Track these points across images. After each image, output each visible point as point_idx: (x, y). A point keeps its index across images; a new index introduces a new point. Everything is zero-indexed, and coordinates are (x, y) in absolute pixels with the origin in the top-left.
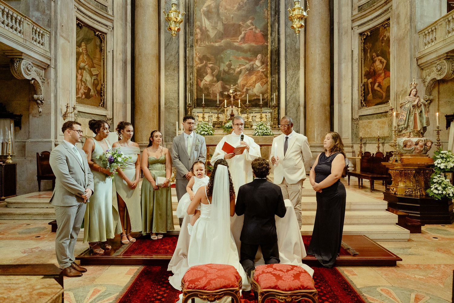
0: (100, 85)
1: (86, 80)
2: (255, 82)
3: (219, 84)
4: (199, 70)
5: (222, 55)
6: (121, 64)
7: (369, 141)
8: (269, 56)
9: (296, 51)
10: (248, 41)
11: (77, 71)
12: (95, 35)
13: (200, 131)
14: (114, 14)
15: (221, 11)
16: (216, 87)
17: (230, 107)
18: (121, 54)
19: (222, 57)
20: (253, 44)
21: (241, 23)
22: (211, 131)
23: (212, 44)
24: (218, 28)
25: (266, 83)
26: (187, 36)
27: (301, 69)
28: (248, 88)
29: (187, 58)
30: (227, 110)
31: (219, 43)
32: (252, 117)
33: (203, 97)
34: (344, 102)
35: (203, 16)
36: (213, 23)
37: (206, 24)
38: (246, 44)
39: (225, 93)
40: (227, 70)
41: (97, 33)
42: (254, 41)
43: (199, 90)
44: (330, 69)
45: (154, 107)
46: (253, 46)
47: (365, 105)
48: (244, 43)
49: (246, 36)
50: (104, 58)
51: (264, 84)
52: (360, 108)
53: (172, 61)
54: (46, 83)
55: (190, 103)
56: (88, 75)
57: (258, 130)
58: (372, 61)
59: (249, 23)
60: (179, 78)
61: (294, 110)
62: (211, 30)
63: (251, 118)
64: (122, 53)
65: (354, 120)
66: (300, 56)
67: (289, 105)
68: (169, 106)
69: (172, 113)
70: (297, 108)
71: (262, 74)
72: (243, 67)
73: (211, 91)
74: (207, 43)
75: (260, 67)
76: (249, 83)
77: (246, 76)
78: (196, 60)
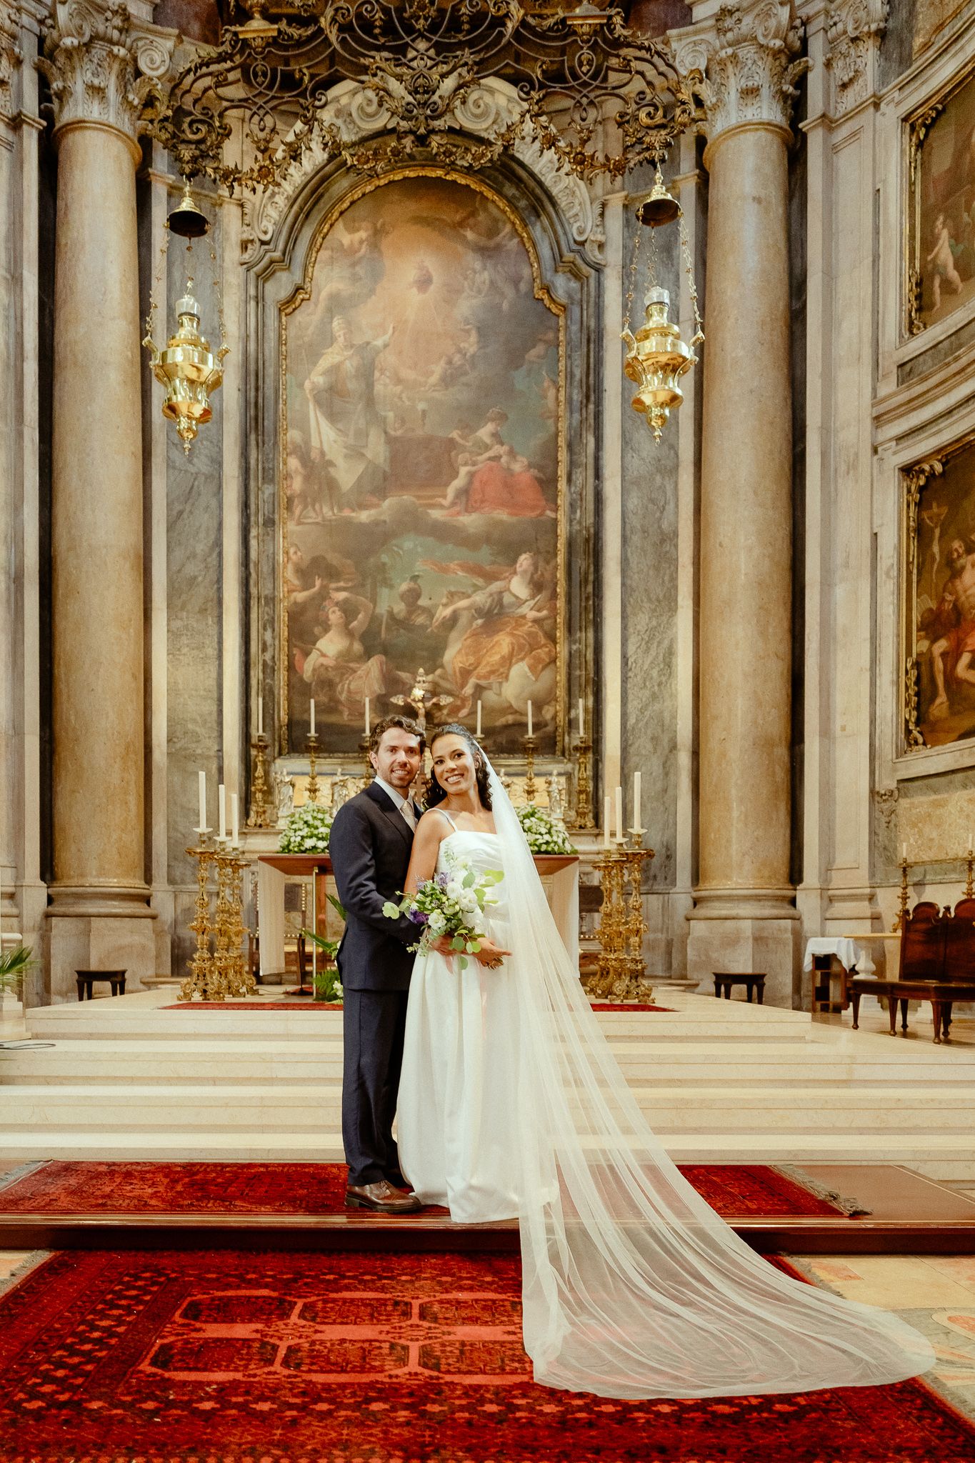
2: (508, 660)
3: (374, 666)
4: (295, 615)
5: (385, 558)
7: (936, 873)
8: (561, 559)
9: (663, 541)
10: (482, 502)
13: (299, 839)
15: (378, 389)
16: (361, 677)
19: (384, 564)
20: (503, 515)
21: (455, 434)
23: (347, 513)
24: (369, 455)
25: (550, 663)
26: (252, 484)
27: (680, 610)
28: (482, 682)
29: (252, 566)
31: (373, 511)
33: (309, 714)
34: (843, 729)
35: (311, 406)
36: (351, 433)
37: (324, 438)
38: (474, 516)
39: (394, 700)
40: (402, 615)
42: (503, 504)
43: (298, 688)
44: (789, 605)
46: (501, 522)
47: (921, 740)
48: (467, 510)
49: (476, 484)
51: (545, 666)
52: (900, 753)
53: (195, 577)
55: (261, 732)
58: (948, 573)
59: (484, 432)
60: (220, 642)
61: (655, 764)
62: (340, 462)
65: (877, 798)
66: (677, 559)
67: (637, 744)
68: (185, 749)
69: (196, 773)
70: (667, 757)
71: (535, 629)
72: (463, 603)
73: (341, 693)
74: (325, 510)
75: (527, 601)
76: (484, 663)
77: (476, 635)
78: (288, 573)
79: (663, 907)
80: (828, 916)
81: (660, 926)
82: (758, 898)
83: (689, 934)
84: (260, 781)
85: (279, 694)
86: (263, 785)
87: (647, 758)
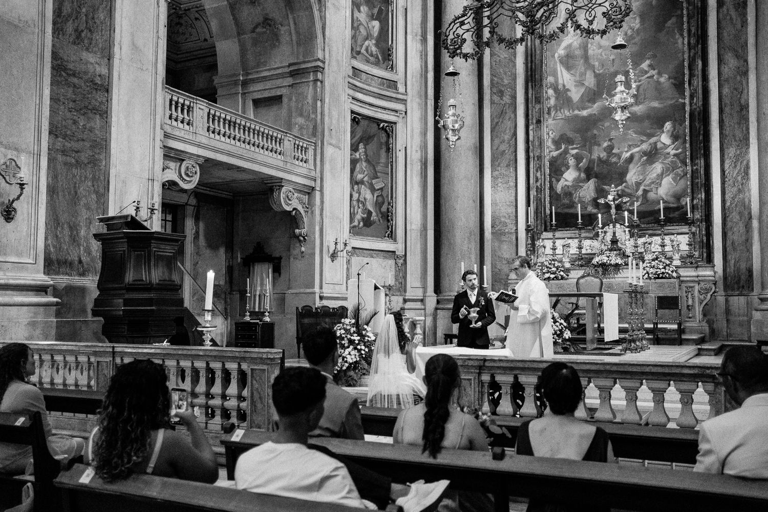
0: (386, 204)
1: (365, 199)
3: (591, 184)
4: (553, 162)
5: (595, 132)
6: (419, 167)
8: (687, 123)
9: (742, 110)
10: (644, 99)
11: (353, 188)
12: (379, 129)
13: (542, 274)
14: (407, 91)
15: (590, 52)
16: (585, 190)
17: (611, 225)
18: (419, 151)
19: (595, 134)
20: (655, 104)
22: (562, 273)
23: (576, 112)
24: (587, 84)
25: (683, 176)
26: (530, 105)
27: (751, 145)
28: (647, 188)
29: (530, 143)
30: (603, 233)
32: (644, 244)
35: (558, 64)
36: (578, 74)
37: (565, 79)
38: (640, 106)
39: (600, 201)
40: (605, 158)
41: (381, 125)
42: (657, 99)
43: (555, 197)
46: (655, 108)
48: (637, 104)
50: (392, 162)
51: (680, 179)
53: (504, 151)
54: (310, 212)
56: (368, 192)
57: (648, 269)
59: (645, 65)
60: (516, 179)
61: (741, 227)
62: (573, 89)
63: (641, 246)
64: (421, 148)
66: (749, 119)
67: (731, 216)
68: (500, 230)
69: (506, 241)
70: (747, 222)
71: (675, 159)
72: (637, 149)
73: (576, 198)
74: (566, 112)
75: (670, 145)
76: (648, 178)
77: (644, 165)
78: (549, 143)
79: (746, 304)
83: (752, 318)
85: (545, 201)
87: (737, 223)
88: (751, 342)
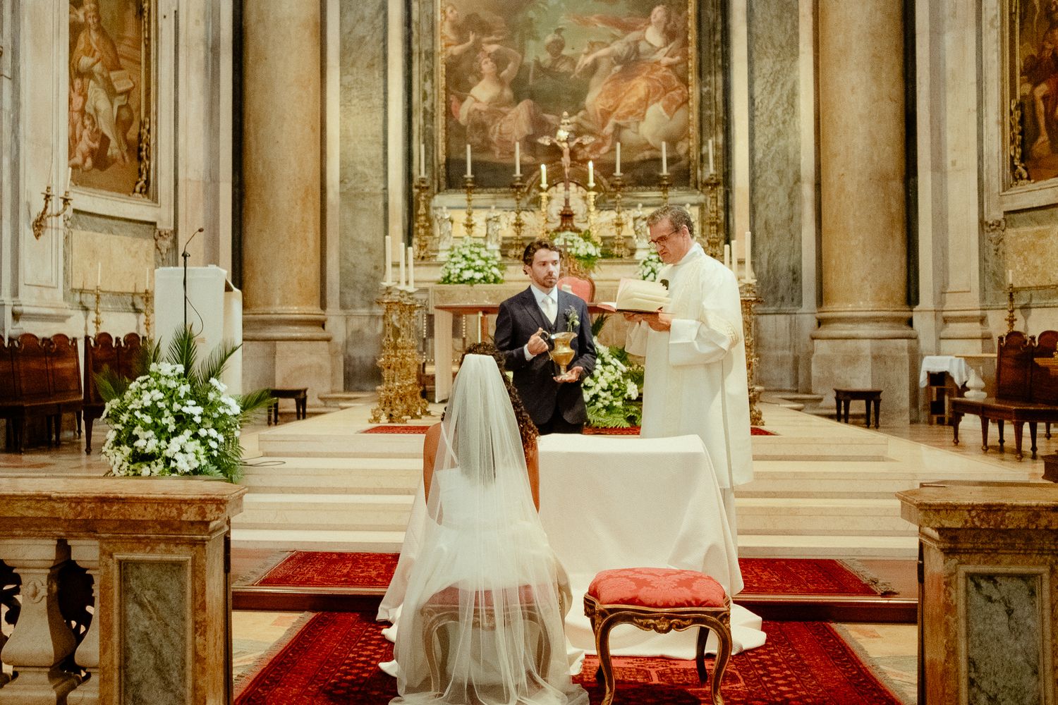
1: (96, 109)
2: (645, 102)
3: (522, 111)
4: (452, 67)
5: (531, 14)
6: (202, 54)
7: (1041, 298)
8: (692, 10)
11: (71, 85)
13: (458, 271)
16: (510, 120)
18: (202, 23)
19: (531, 19)
22: (495, 270)
25: (683, 103)
27: (802, 56)
28: (621, 122)
29: (413, 25)
30: (549, 199)
32: (635, 219)
33: (466, 154)
34: (954, 163)
40: (548, 63)
43: (455, 131)
44: (901, 52)
45: (306, 191)
47: (1025, 175)
50: (149, 39)
51: (677, 109)
52: (1006, 187)
53: (364, 37)
55: (423, 175)
56: (102, 95)
60: (386, 93)
61: (781, 196)
63: (631, 224)
64: (204, 16)
65: (986, 228)
66: (798, 10)
67: (764, 178)
68: (355, 189)
69: (365, 210)
70: (792, 188)
71: (669, 73)
72: (603, 52)
73: (493, 135)
75: (661, 48)
76: (623, 104)
77: (615, 80)
78: (445, 30)
79: (790, 328)
80: (943, 334)
81: (788, 344)
82: (876, 320)
83: (813, 352)
84: (423, 218)
85: (437, 137)
86: (425, 221)
87: (774, 189)
88: (809, 392)
